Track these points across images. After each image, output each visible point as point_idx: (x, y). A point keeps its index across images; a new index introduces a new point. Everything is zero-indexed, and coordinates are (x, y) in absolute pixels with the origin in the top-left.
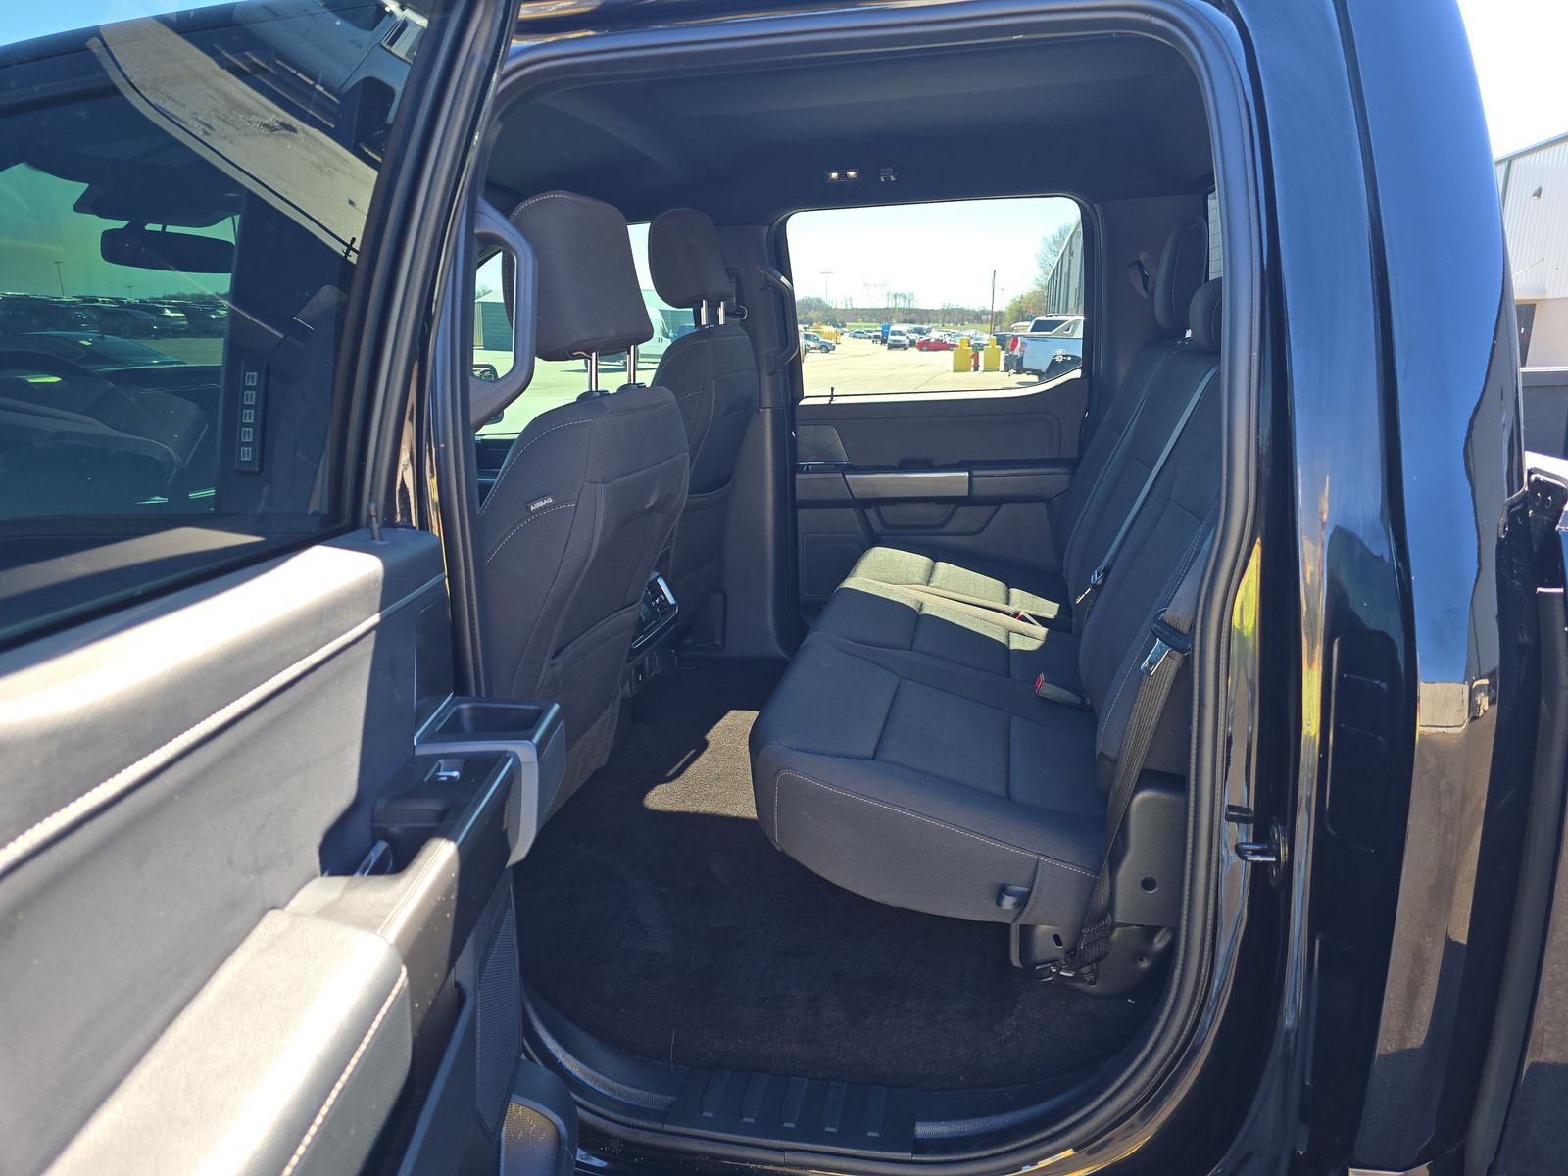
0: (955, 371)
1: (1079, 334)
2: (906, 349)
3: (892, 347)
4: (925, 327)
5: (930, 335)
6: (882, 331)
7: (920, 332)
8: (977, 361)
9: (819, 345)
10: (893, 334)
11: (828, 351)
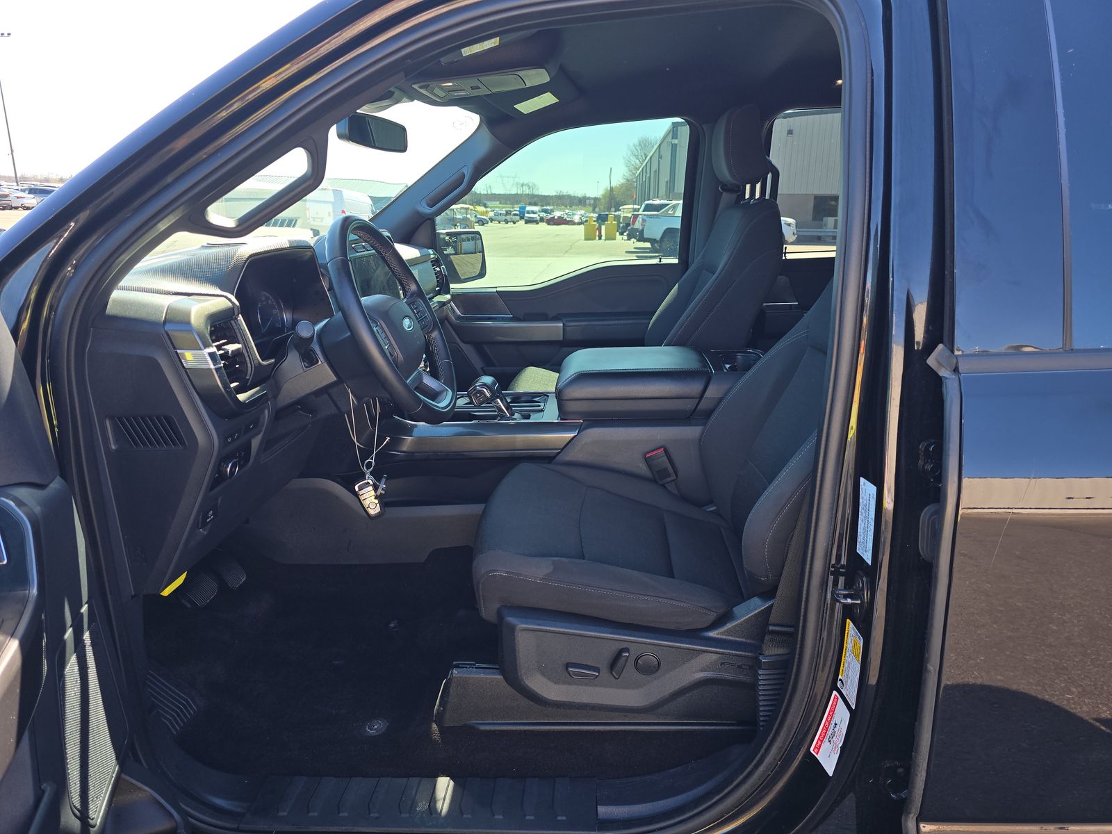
0: (586, 239)
1: (679, 213)
2: (538, 223)
3: (527, 222)
4: (548, 208)
5: (555, 213)
6: (519, 211)
7: (546, 211)
8: (600, 233)
9: (477, 220)
10: (528, 212)
11: (483, 224)
